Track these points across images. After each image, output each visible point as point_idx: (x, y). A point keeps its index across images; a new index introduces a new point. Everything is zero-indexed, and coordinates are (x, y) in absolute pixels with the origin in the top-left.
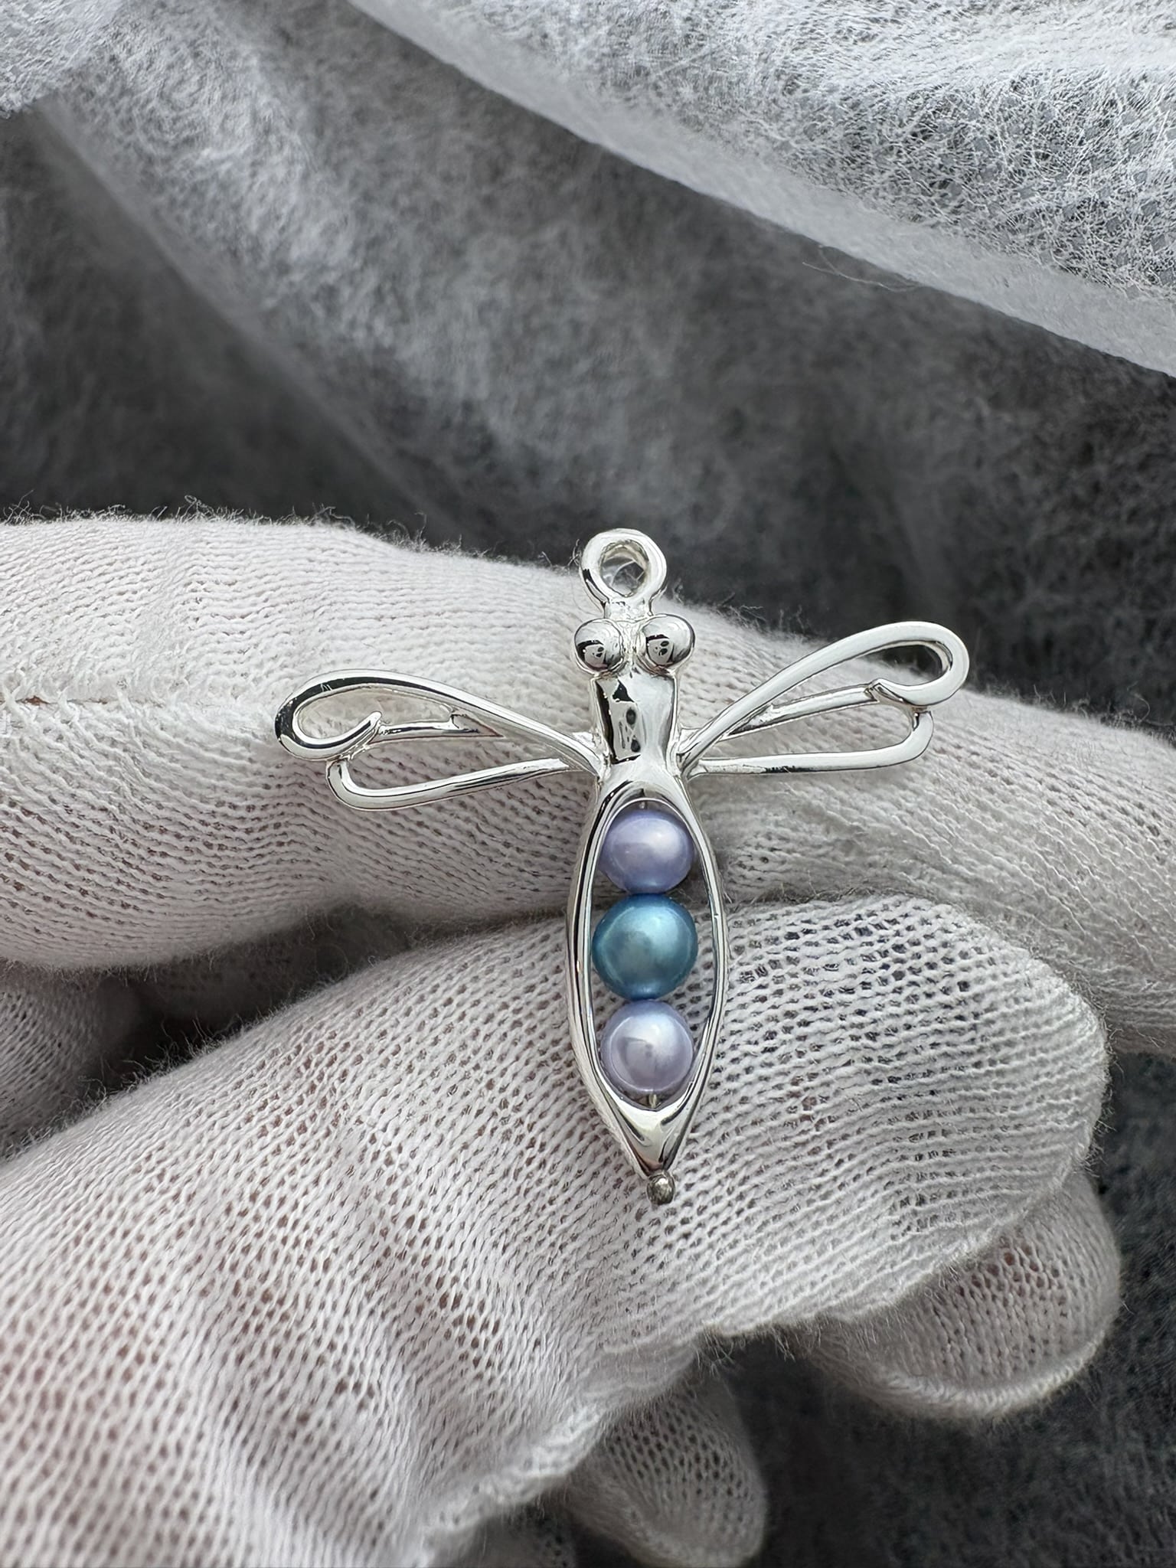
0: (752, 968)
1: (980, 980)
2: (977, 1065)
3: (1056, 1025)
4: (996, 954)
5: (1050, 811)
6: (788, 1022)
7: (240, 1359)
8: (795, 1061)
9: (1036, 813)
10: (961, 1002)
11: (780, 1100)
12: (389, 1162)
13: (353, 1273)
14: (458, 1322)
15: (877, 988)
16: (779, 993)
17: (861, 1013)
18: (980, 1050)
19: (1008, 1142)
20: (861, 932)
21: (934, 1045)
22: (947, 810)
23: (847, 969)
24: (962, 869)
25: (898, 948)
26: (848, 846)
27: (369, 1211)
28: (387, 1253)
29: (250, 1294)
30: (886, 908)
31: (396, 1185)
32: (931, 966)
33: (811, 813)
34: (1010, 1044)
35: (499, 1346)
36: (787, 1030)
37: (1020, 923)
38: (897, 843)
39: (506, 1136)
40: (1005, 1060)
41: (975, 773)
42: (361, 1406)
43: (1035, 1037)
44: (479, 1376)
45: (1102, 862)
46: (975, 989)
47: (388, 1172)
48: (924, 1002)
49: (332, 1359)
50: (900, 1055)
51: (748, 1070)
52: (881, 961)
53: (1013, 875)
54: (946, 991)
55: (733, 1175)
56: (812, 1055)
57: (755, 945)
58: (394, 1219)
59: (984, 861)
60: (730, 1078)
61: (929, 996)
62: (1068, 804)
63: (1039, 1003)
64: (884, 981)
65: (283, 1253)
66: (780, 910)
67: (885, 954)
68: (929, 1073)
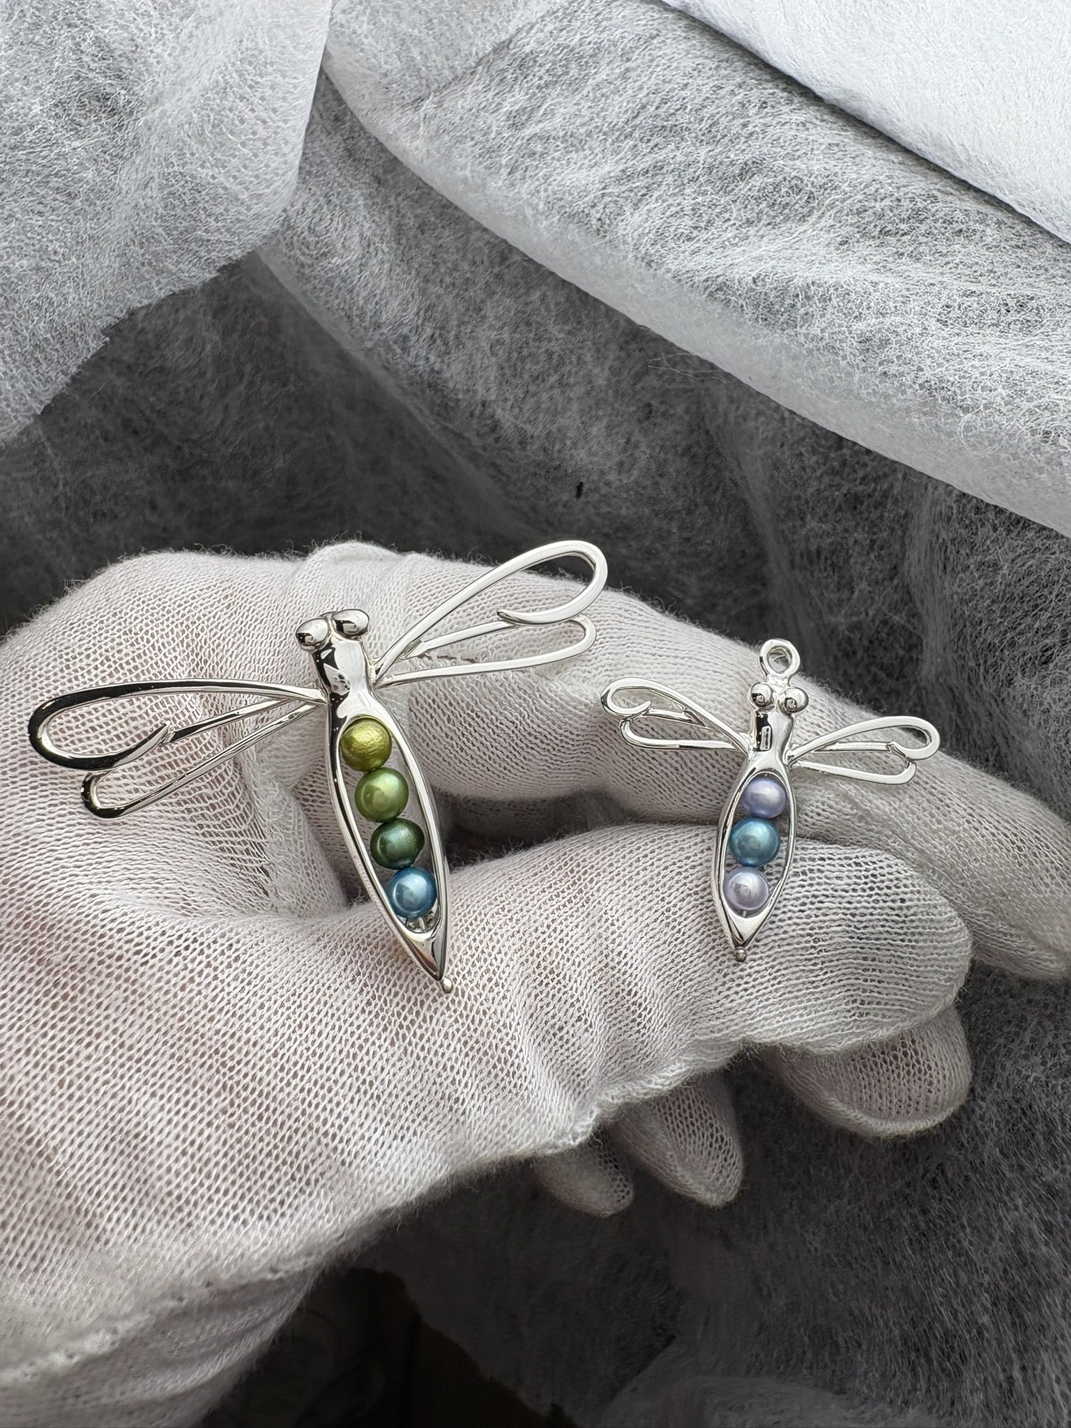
0: (799, 870)
1: (911, 900)
2: (903, 940)
3: (946, 930)
4: (922, 889)
5: (966, 825)
6: (814, 900)
7: (537, 996)
8: (814, 919)
9: (959, 825)
10: (901, 908)
11: (802, 936)
12: (613, 924)
13: (590, 971)
14: (634, 1003)
15: (860, 893)
16: (811, 885)
17: (850, 903)
18: (905, 934)
19: (911, 983)
20: (857, 864)
21: (883, 926)
22: (913, 813)
23: (846, 881)
24: (916, 843)
25: (874, 876)
26: (861, 818)
27: (601, 945)
28: (606, 965)
29: (545, 969)
30: (871, 856)
31: (615, 936)
32: (889, 888)
33: (846, 797)
34: (920, 934)
35: (649, 1020)
36: (812, 903)
37: (940, 878)
38: (885, 823)
39: (667, 925)
40: (916, 941)
41: (932, 798)
42: (586, 1030)
43: (934, 934)
44: (639, 1031)
45: (988, 857)
46: (908, 903)
47: (612, 929)
48: (881, 904)
49: (577, 1005)
50: (865, 927)
51: (790, 918)
52: (864, 880)
53: (941, 852)
54: (893, 901)
55: (773, 967)
56: (822, 918)
57: (803, 859)
58: (612, 951)
59: (927, 841)
60: (780, 920)
61: (885, 902)
62: (977, 825)
63: (938, 917)
64: (864, 890)
65: (561, 954)
66: (818, 845)
67: (866, 877)
68: (878, 939)
